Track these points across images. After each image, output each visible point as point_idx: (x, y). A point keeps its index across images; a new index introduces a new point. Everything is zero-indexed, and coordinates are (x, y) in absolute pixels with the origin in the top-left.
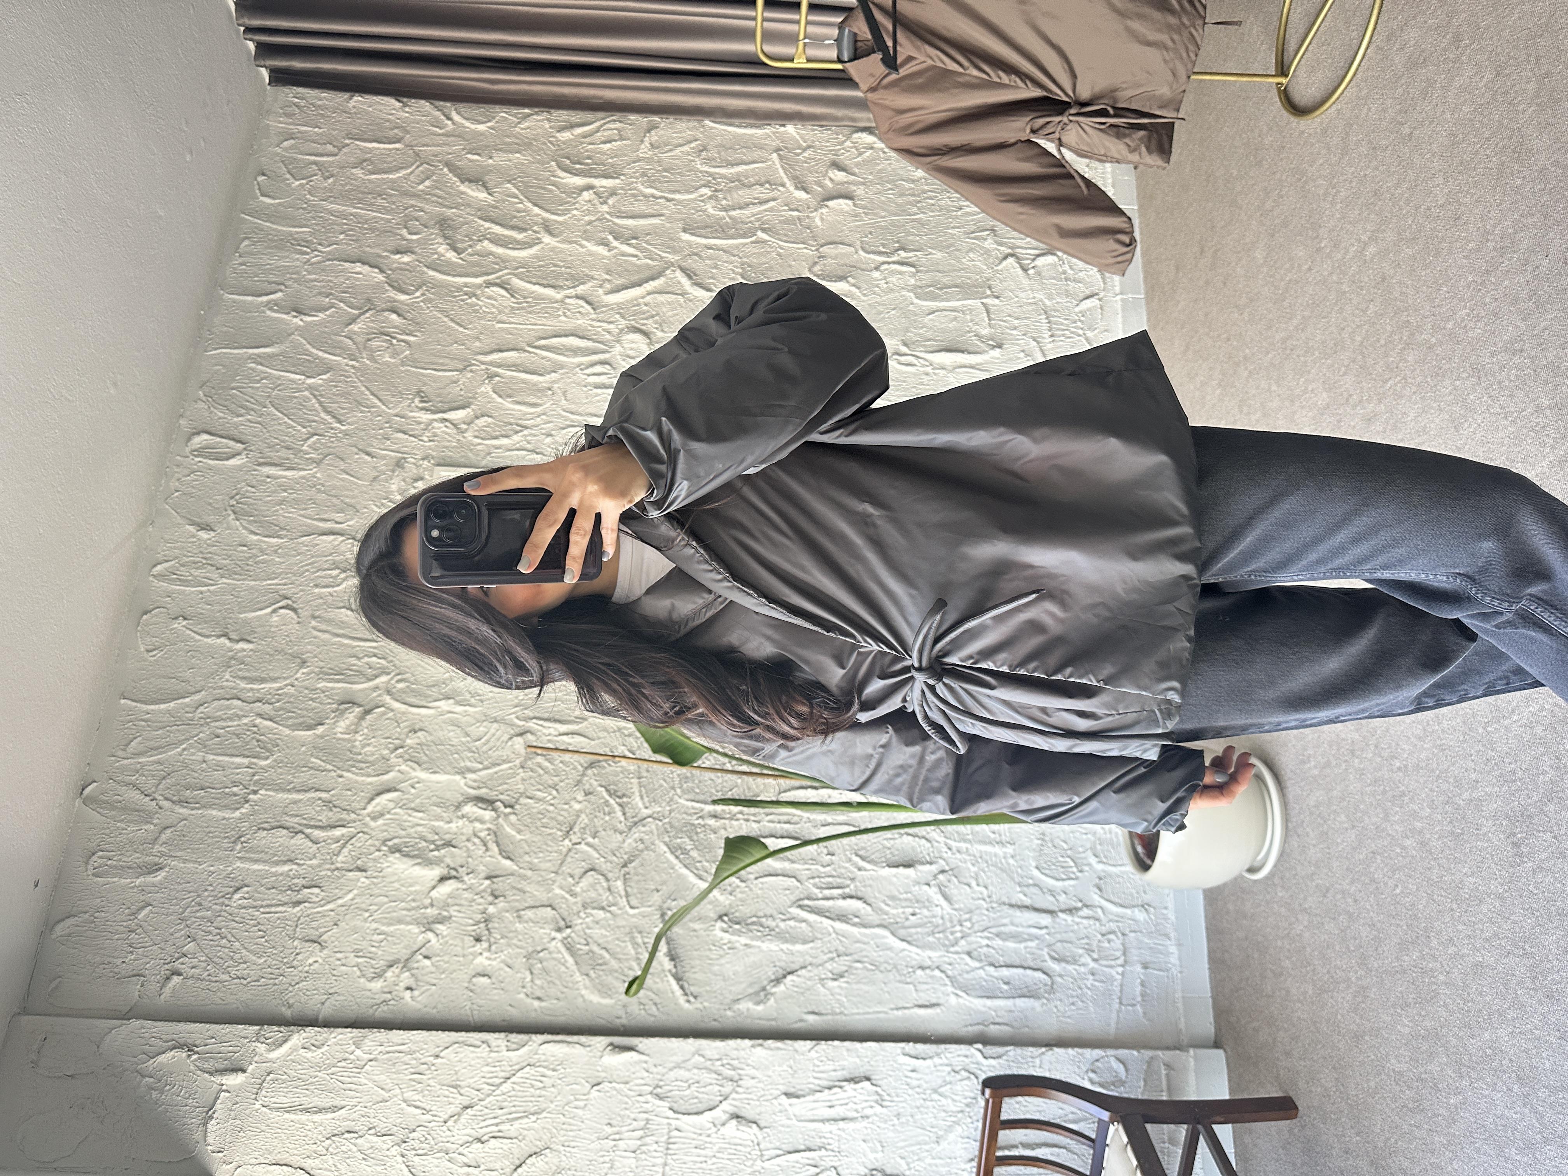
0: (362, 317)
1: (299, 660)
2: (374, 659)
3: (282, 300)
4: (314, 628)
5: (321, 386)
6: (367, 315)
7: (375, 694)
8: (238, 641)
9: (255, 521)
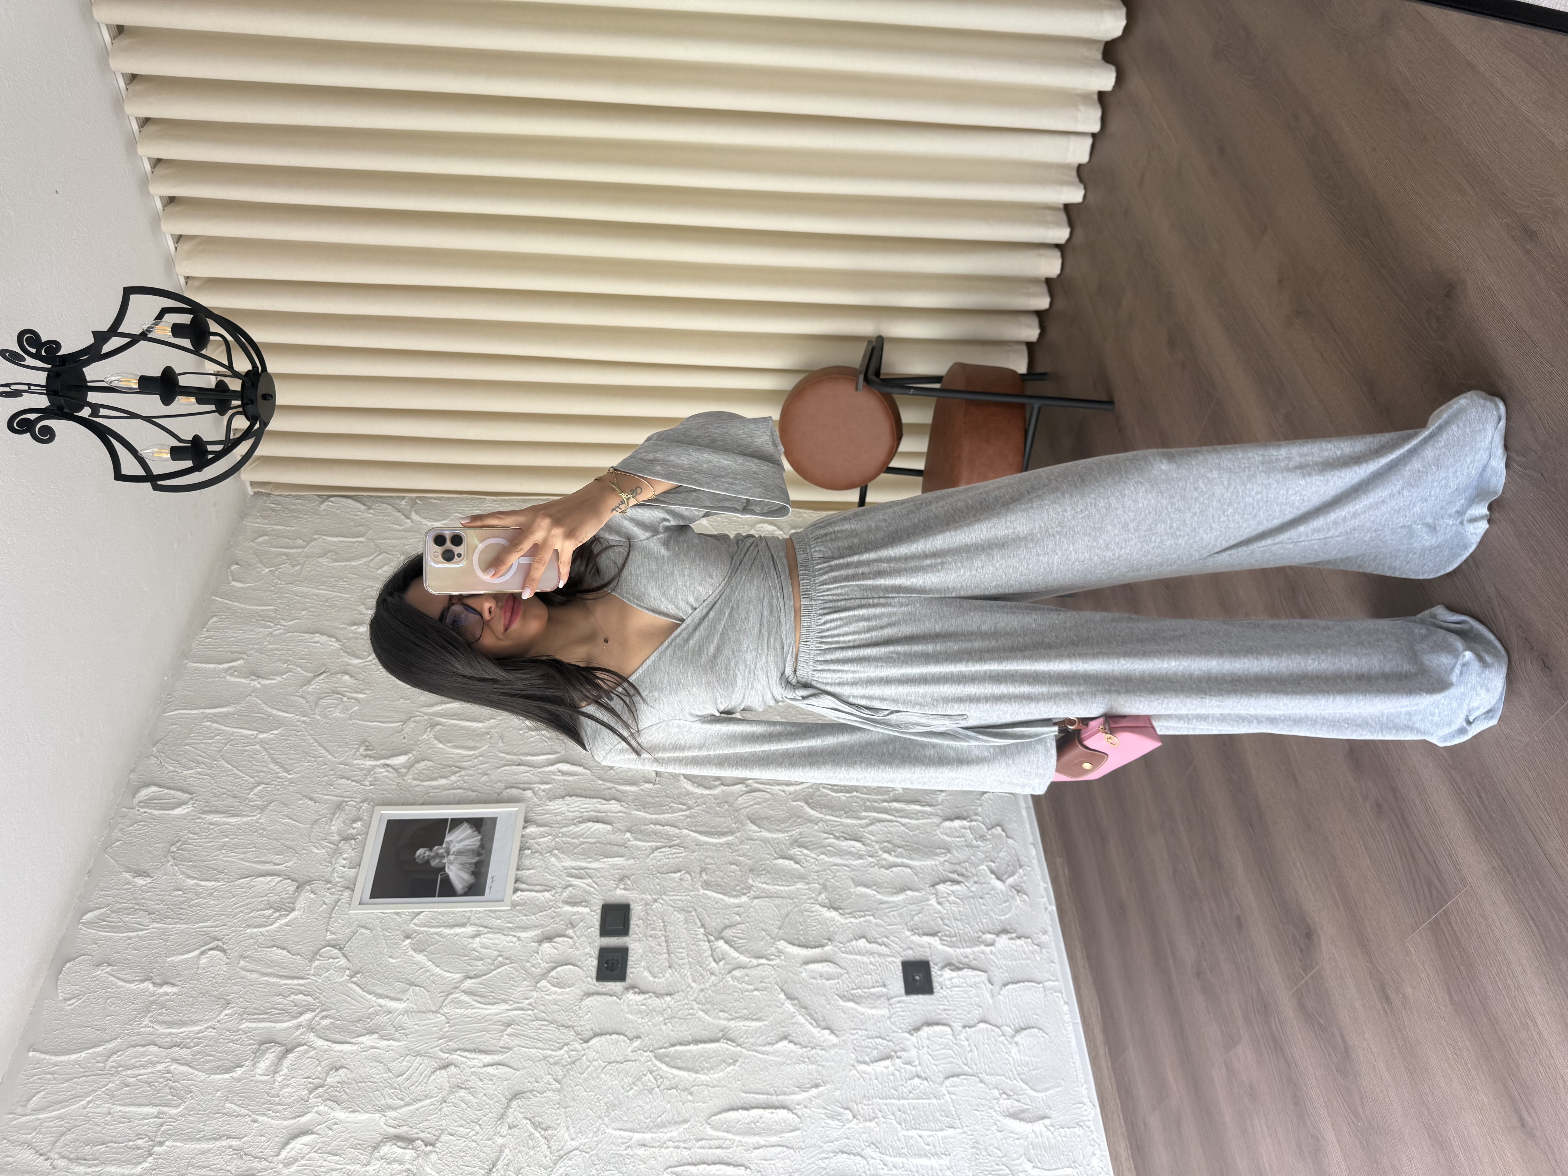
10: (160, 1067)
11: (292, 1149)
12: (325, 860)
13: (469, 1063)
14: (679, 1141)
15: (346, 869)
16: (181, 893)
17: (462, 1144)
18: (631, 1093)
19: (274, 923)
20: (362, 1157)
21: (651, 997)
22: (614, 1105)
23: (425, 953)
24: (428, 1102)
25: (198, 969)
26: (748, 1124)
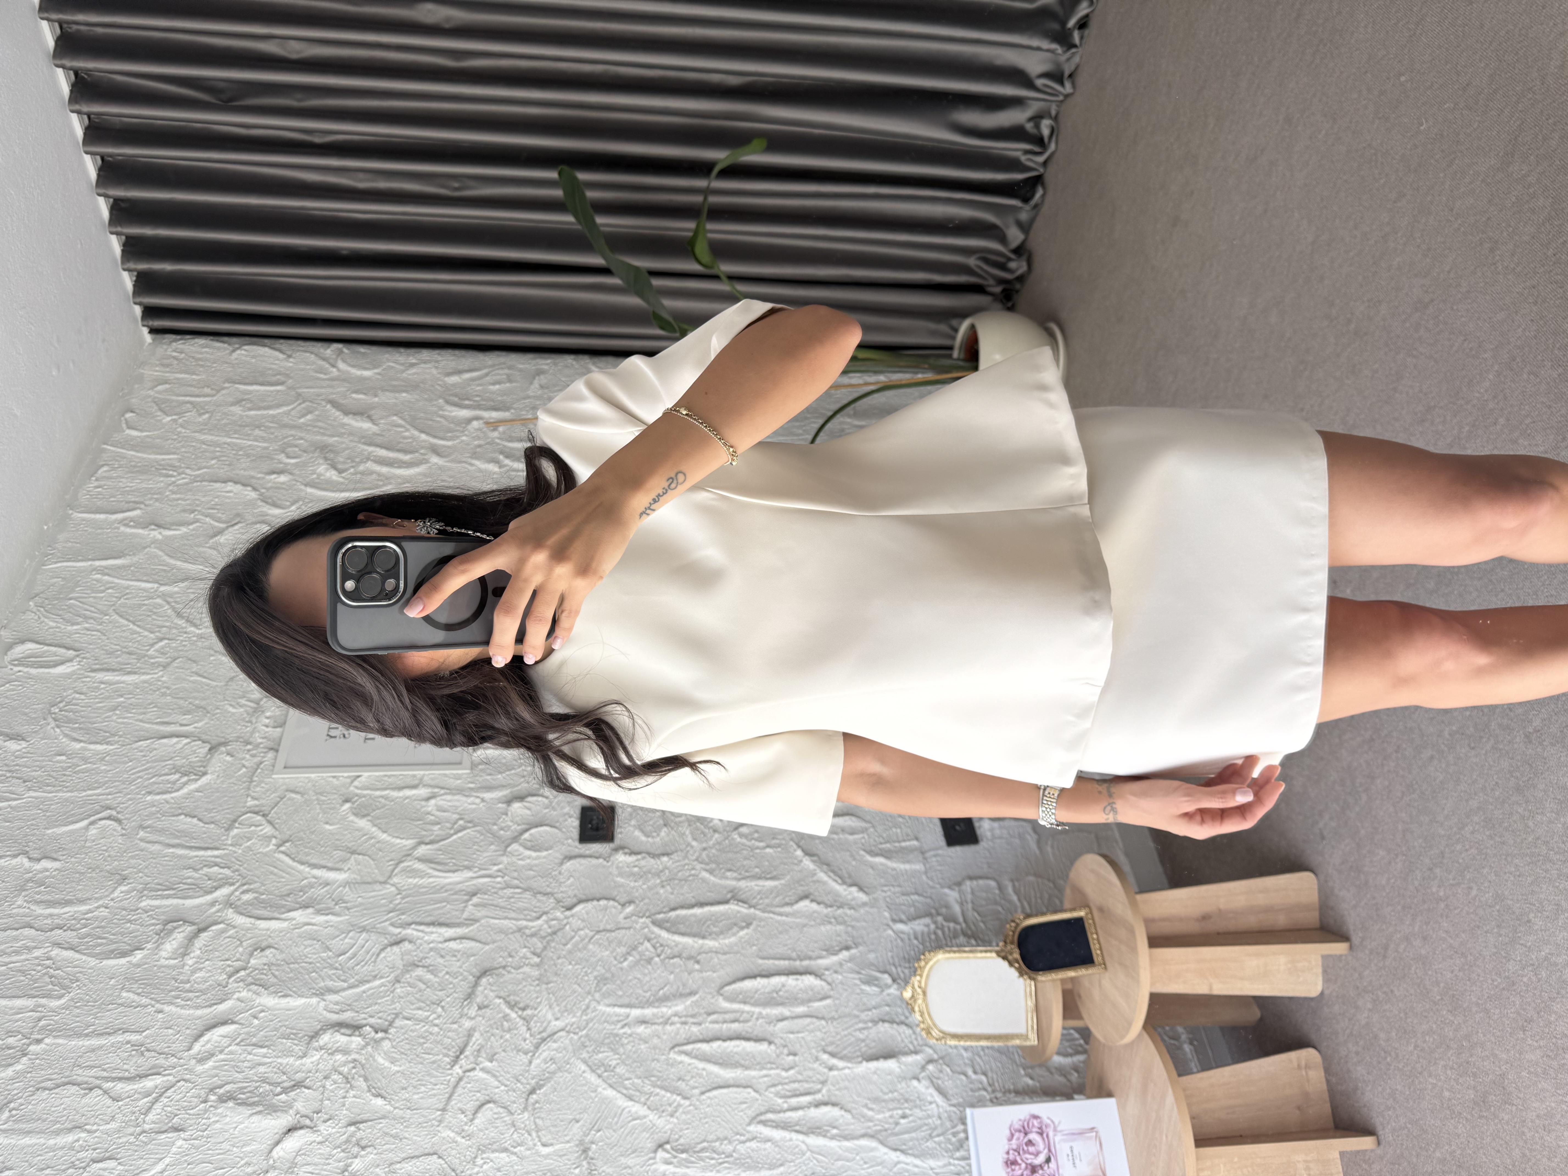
0: (230, 529)
1: (118, 877)
2: (216, 868)
3: (141, 517)
4: (142, 840)
5: (178, 593)
6: (236, 527)
7: (214, 909)
8: (39, 860)
9: (80, 729)
10: (37, 953)
11: (208, 1042)
12: (243, 720)
13: (426, 938)
14: (686, 1016)
15: (270, 729)
16: (64, 758)
17: (421, 1028)
18: (625, 964)
19: (181, 788)
20: (297, 1048)
21: (644, 858)
22: (606, 979)
23: (369, 818)
24: (377, 983)
25: (86, 841)
26: (769, 993)
